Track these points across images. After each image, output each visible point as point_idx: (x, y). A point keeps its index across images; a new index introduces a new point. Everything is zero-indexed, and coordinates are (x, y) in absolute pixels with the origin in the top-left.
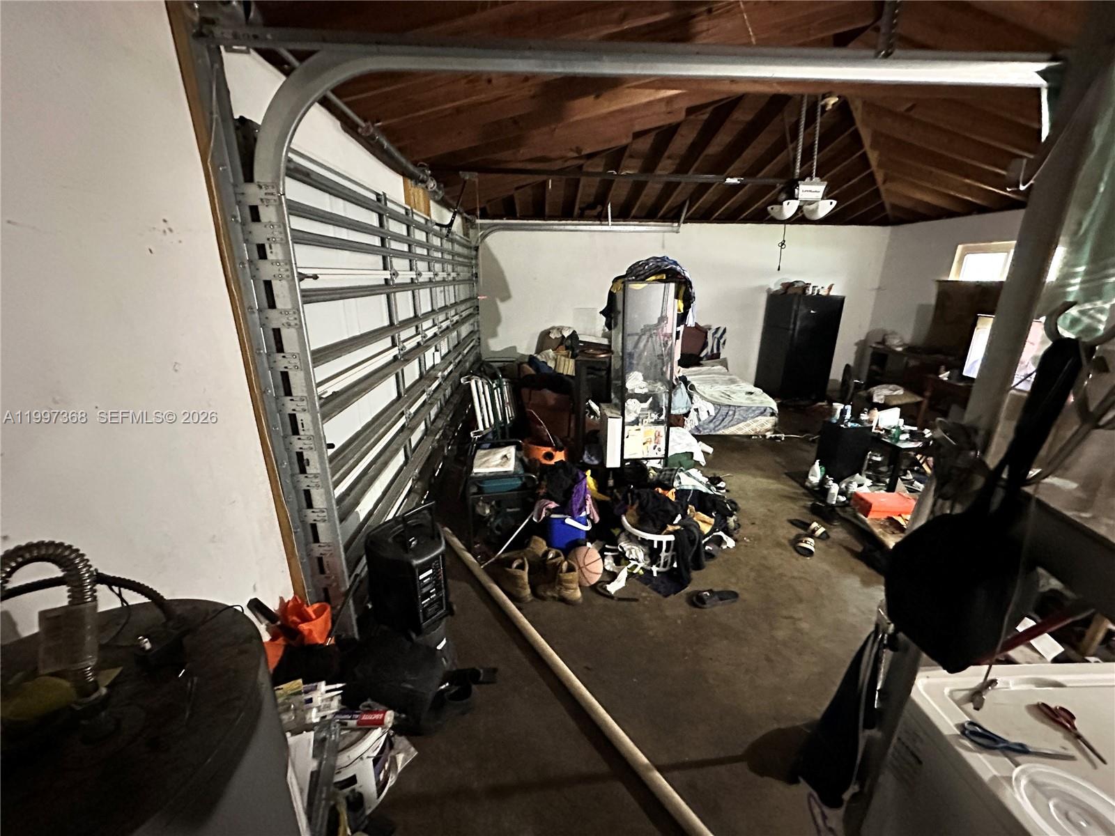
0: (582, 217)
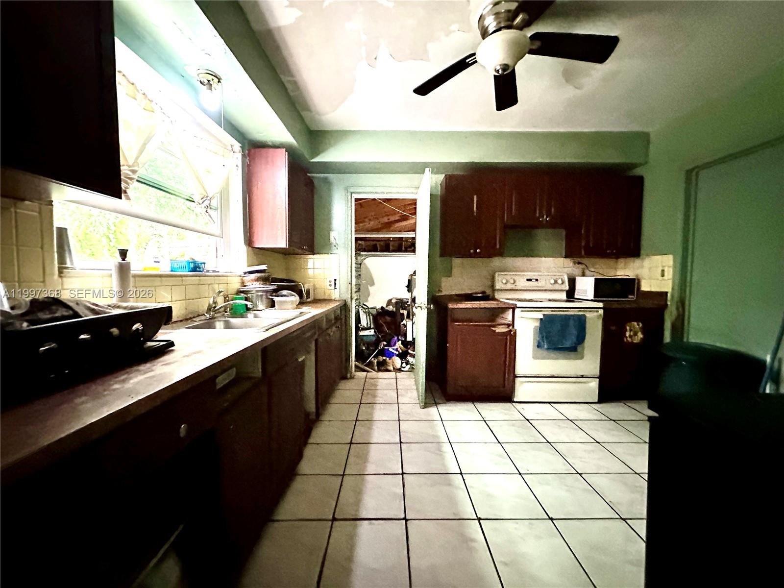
0: (406, 251)
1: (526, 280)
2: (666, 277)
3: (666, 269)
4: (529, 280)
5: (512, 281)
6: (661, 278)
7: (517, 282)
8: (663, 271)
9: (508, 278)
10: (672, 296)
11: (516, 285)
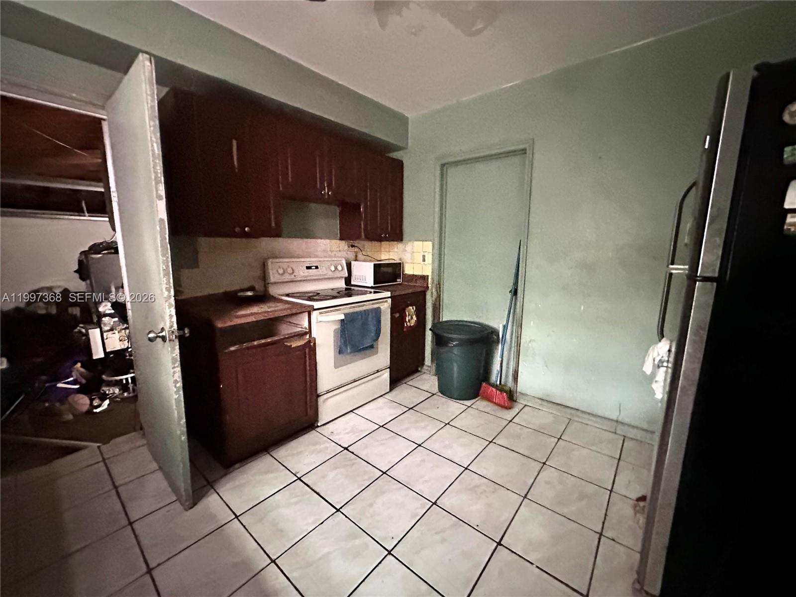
1: (305, 268)
2: (426, 262)
3: (426, 254)
4: (309, 268)
5: (290, 271)
6: (422, 263)
7: (296, 271)
8: (424, 256)
9: (285, 266)
10: (432, 279)
11: (295, 276)
